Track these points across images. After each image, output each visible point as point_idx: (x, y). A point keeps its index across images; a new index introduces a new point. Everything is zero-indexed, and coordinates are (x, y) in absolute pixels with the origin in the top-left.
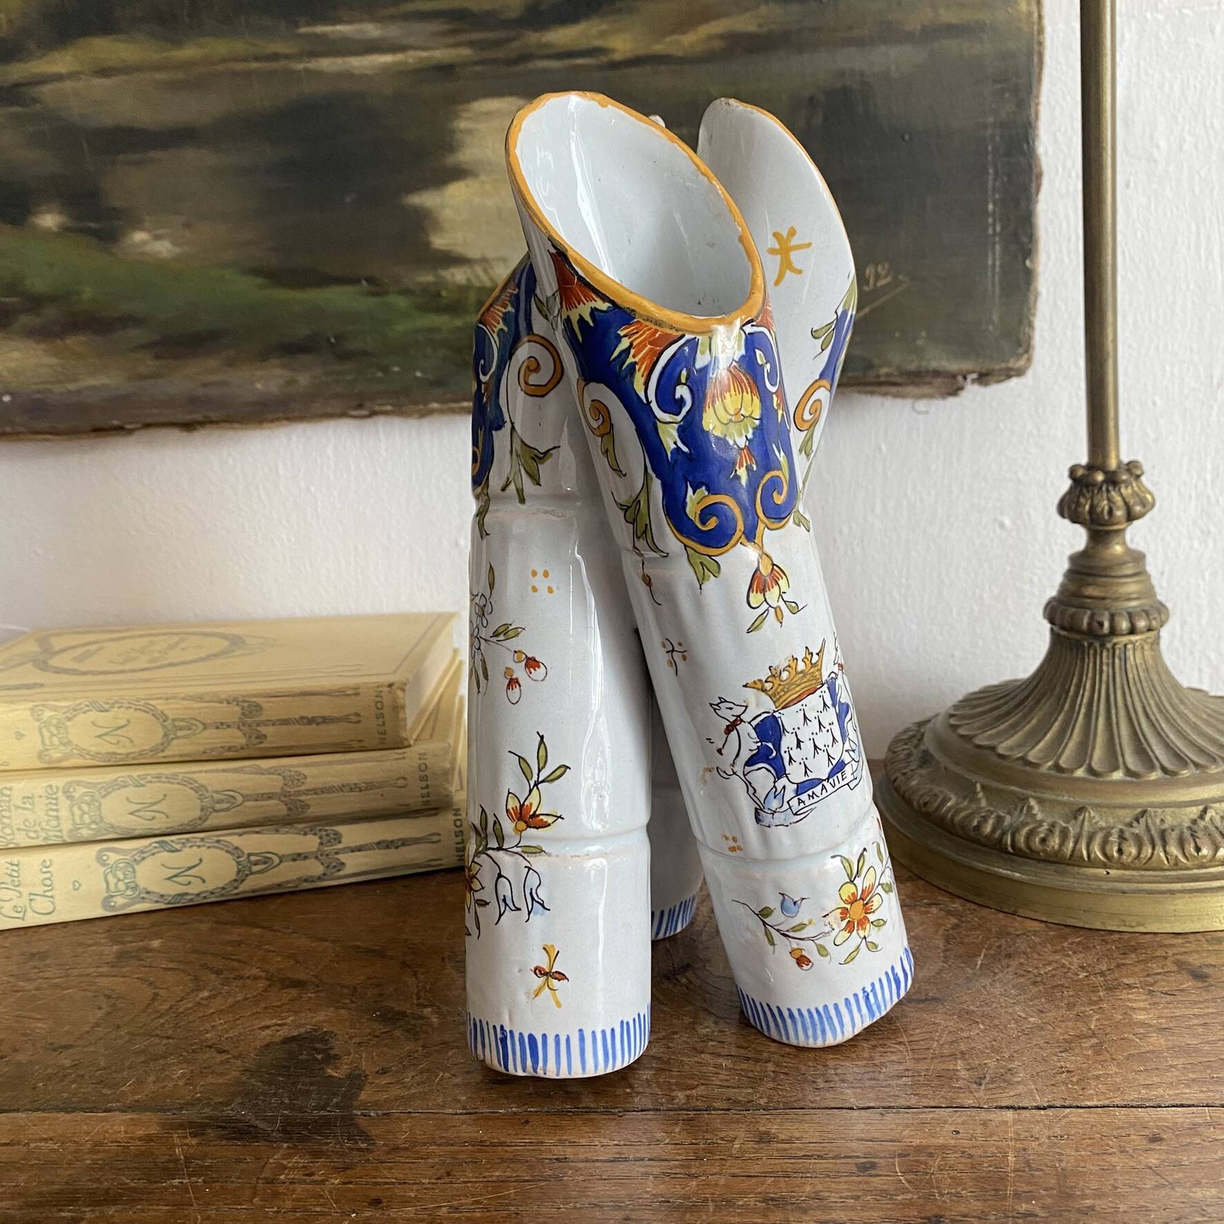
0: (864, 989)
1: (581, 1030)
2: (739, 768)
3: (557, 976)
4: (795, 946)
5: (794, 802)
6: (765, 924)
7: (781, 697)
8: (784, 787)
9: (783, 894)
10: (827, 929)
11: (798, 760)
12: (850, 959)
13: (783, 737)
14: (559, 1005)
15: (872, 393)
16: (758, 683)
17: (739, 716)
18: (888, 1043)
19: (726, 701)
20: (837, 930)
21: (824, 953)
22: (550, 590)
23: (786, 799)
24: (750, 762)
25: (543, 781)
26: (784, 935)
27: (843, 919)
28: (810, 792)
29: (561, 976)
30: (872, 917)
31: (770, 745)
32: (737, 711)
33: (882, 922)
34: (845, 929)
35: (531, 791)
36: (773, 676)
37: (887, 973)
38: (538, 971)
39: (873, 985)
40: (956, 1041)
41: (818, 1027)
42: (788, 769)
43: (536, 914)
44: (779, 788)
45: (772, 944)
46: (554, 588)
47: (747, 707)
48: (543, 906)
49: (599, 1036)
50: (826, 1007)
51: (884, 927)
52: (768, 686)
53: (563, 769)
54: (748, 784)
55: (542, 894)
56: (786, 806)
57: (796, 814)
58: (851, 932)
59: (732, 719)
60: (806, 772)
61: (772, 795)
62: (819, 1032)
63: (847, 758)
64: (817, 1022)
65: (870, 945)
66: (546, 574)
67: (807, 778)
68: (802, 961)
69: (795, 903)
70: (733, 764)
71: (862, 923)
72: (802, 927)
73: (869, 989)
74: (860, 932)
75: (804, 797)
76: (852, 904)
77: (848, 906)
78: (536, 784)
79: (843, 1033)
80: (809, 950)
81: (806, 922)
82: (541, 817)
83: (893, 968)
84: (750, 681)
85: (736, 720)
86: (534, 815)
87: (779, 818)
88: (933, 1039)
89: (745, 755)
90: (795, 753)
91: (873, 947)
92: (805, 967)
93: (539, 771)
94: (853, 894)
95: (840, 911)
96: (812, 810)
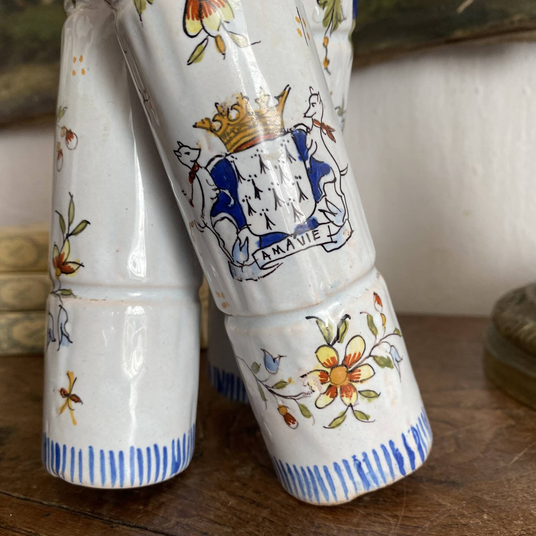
0: (354, 457)
1: (91, 447)
2: (207, 219)
3: (74, 398)
4: (281, 403)
5: (259, 255)
6: (257, 379)
7: (231, 139)
8: (247, 239)
9: (264, 350)
10: (307, 390)
11: (259, 211)
12: (335, 424)
13: (239, 184)
14: (75, 423)
15: (511, 40)
16: (207, 122)
17: (195, 161)
18: (384, 514)
19: (183, 146)
20: (317, 393)
21: (307, 414)
22: (83, 72)
23: (251, 252)
24: (214, 212)
25: (71, 234)
26: (270, 391)
27: (323, 382)
28: (275, 246)
29: (77, 399)
30: (359, 386)
31: (227, 192)
32: (194, 154)
33: (373, 394)
34: (326, 393)
35: (64, 242)
36: (220, 114)
37: (383, 447)
38: (63, 393)
39: (365, 455)
40: (450, 526)
41: (311, 485)
42: (249, 219)
43: (64, 344)
44: (243, 240)
45: (265, 400)
46: (86, 71)
47: (200, 150)
48: (68, 337)
49: (107, 456)
50: (316, 468)
51: (375, 400)
52: (216, 125)
53: (84, 224)
54: (218, 235)
55: (68, 328)
56: (251, 260)
57: (262, 268)
58: (334, 396)
59: (191, 165)
60: (268, 225)
61: (237, 247)
62: (312, 491)
63: (320, 217)
64: (310, 481)
65: (358, 414)
66: (81, 59)
67: (269, 231)
68: (289, 419)
69: (274, 360)
70: (203, 216)
71: (346, 390)
72: (282, 384)
73: (360, 458)
74: (345, 398)
75: (269, 251)
76: (332, 367)
77: (328, 370)
78: (67, 237)
79: (335, 495)
80: (293, 408)
81: (286, 380)
82: (70, 265)
83: (391, 443)
84: (198, 120)
85: (194, 166)
86: (65, 263)
87: (248, 272)
88: (428, 519)
89: (209, 205)
90: (254, 203)
91: (363, 417)
92: (292, 425)
93: (69, 225)
94: (333, 358)
95: (319, 373)
96: (278, 265)
